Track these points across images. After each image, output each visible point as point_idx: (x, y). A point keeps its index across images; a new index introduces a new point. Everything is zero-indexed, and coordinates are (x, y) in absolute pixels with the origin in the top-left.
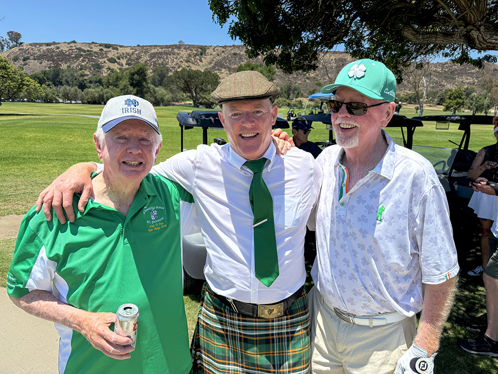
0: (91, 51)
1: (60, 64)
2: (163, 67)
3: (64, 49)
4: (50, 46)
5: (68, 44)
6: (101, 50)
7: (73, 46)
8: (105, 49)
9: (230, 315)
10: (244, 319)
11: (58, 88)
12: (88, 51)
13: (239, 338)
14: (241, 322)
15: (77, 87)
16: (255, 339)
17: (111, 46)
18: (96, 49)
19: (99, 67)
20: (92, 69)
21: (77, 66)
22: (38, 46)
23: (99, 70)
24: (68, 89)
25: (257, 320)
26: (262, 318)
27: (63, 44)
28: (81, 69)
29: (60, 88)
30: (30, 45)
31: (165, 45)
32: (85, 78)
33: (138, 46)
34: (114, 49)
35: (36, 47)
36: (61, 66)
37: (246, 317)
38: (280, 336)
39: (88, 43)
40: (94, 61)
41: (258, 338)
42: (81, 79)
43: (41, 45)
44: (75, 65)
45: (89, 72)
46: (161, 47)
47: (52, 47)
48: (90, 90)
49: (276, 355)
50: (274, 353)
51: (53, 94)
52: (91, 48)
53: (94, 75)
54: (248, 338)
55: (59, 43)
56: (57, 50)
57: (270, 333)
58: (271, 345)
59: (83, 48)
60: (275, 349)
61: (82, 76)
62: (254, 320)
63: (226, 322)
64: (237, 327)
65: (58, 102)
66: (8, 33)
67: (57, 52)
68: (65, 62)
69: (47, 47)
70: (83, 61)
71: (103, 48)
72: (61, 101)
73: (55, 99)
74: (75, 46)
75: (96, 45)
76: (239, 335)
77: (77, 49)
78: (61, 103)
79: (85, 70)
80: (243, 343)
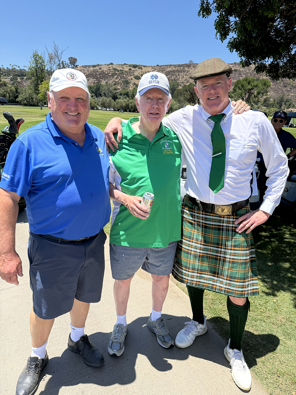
0: (123, 71)
1: (101, 81)
2: (174, 82)
3: (104, 70)
4: (95, 67)
5: (108, 65)
6: (130, 69)
7: (111, 67)
8: (133, 69)
9: (198, 211)
10: (206, 213)
11: (99, 99)
12: (121, 70)
13: (201, 225)
14: (204, 216)
15: (111, 98)
16: (211, 226)
17: (137, 66)
18: (126, 69)
19: (127, 83)
20: (123, 84)
21: (112, 82)
22: (87, 68)
23: (127, 85)
24: (105, 99)
25: (214, 215)
26: (217, 214)
27: (104, 66)
28: (115, 85)
29: (100, 98)
30: (83, 67)
31: (178, 64)
32: (117, 91)
33: (158, 66)
34: (139, 68)
35: (86, 68)
36: (102, 82)
37: (207, 213)
38: (227, 228)
39: (122, 65)
40: (124, 78)
41: (213, 226)
42: (114, 92)
43: (89, 66)
44: (111, 82)
45: (120, 87)
46: (175, 66)
47: (97, 68)
48: (120, 100)
49: (224, 238)
50: (223, 237)
51: (95, 103)
52: (123, 68)
53: (124, 89)
54: (207, 225)
55: (101, 65)
56: (100, 70)
57: (222, 224)
58: (221, 231)
59: (118, 68)
60: (224, 235)
61: (115, 89)
62: (212, 214)
63: (195, 216)
64: (201, 218)
65: (97, 109)
66: (69, 58)
67: (100, 71)
68: (105, 79)
69: (94, 68)
70: (117, 78)
71: (132, 68)
72: (100, 108)
73: (96, 107)
74: (112, 67)
75: (127, 66)
76: (202, 224)
77: (113, 69)
78: (100, 110)
79: (117, 85)
80: (204, 228)
